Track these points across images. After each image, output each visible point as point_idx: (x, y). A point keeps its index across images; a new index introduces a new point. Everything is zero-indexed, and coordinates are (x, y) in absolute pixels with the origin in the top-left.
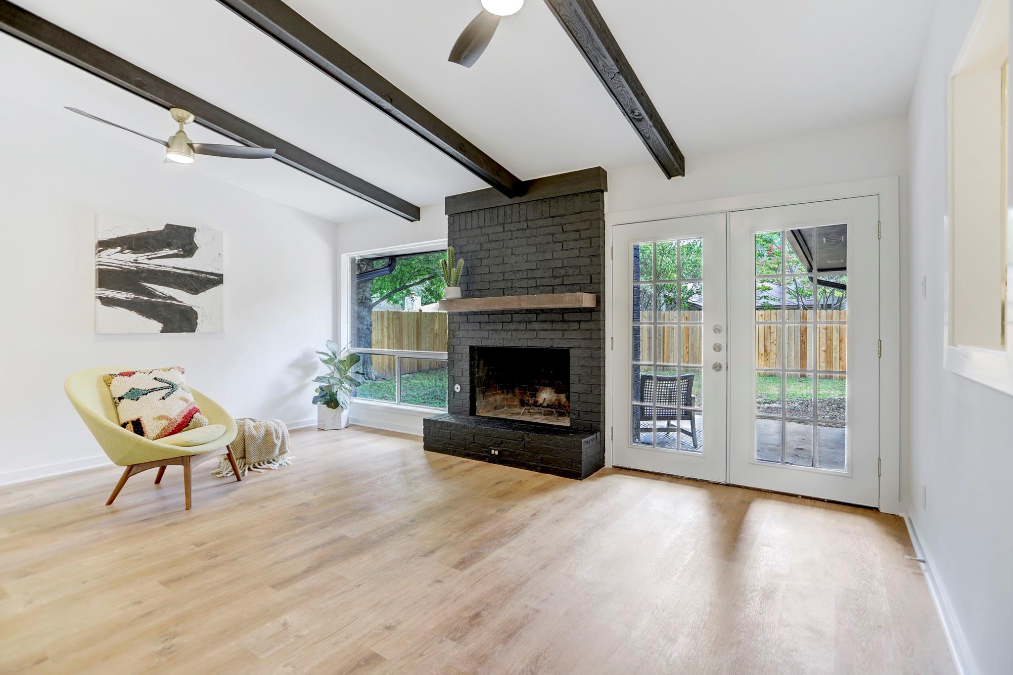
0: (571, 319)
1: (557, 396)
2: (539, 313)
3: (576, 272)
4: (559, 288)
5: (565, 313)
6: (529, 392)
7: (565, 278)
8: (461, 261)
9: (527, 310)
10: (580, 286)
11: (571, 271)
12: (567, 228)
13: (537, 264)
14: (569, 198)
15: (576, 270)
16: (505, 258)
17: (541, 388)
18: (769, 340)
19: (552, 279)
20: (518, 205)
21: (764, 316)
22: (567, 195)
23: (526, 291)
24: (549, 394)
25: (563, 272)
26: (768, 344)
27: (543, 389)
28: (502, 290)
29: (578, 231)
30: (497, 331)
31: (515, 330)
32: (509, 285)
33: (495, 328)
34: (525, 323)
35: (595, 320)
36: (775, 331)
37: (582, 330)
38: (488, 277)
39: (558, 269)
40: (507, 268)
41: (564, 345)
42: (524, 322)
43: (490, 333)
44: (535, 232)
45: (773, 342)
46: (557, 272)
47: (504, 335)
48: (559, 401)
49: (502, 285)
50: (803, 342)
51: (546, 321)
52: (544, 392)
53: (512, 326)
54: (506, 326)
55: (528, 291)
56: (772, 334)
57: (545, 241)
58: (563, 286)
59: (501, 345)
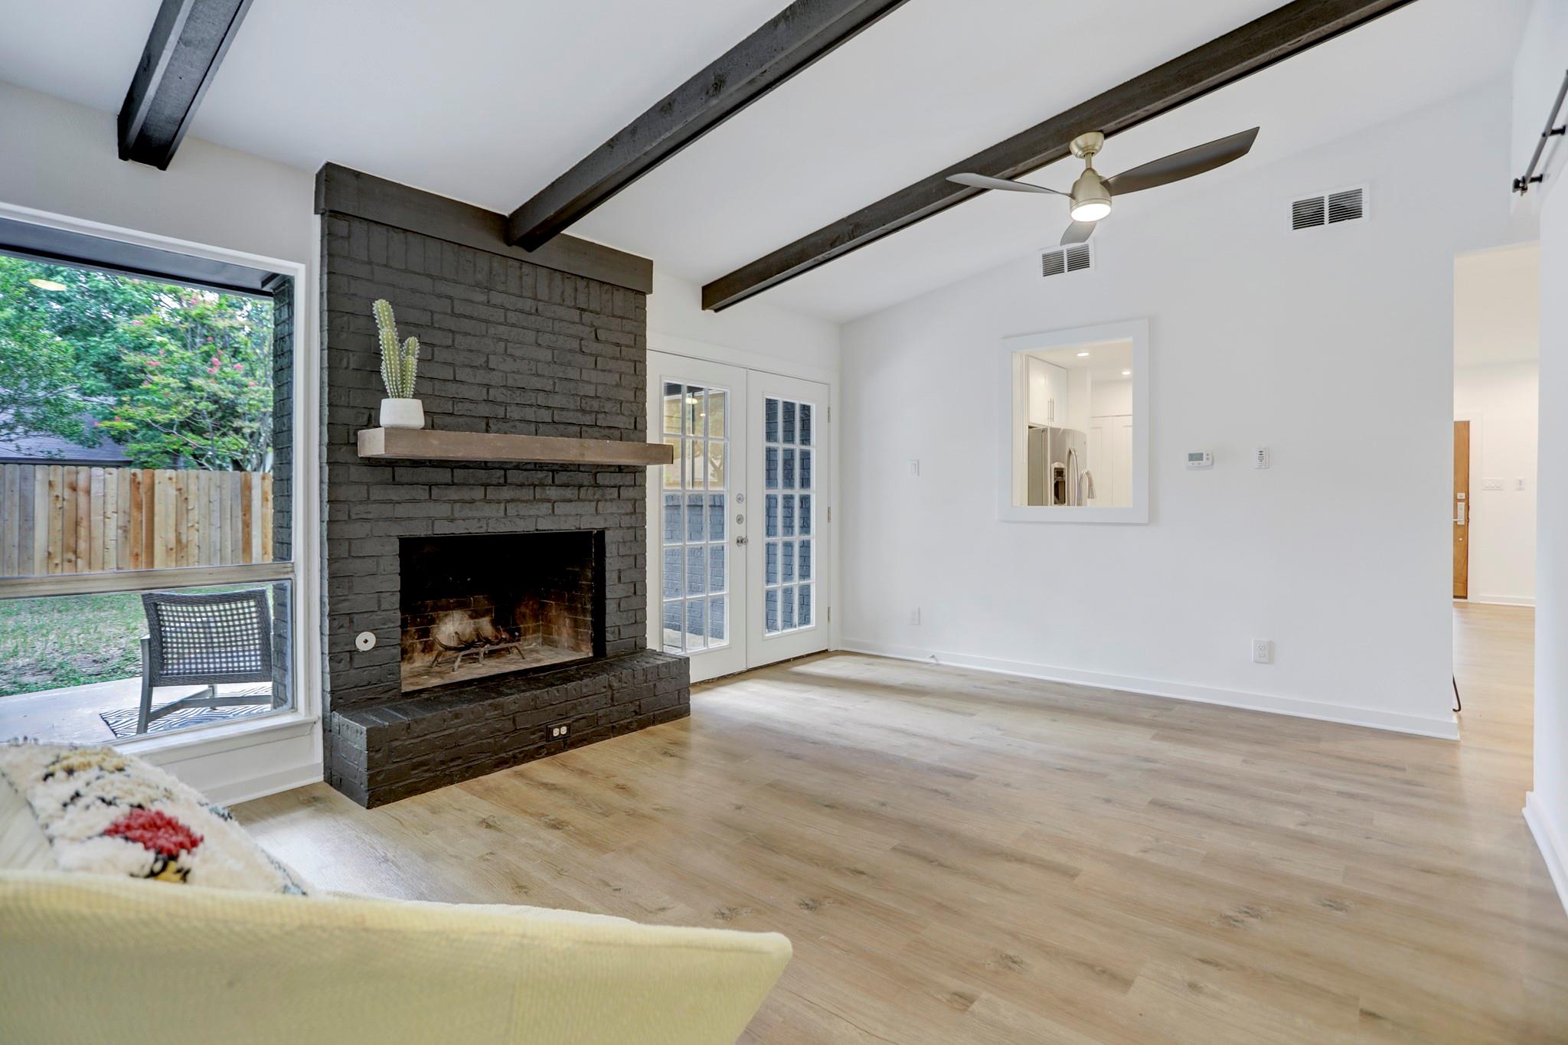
0: (607, 483)
1: (475, 623)
2: (558, 471)
3: (615, 408)
4: (590, 430)
5: (599, 472)
6: (413, 629)
7: (600, 416)
8: (412, 341)
9: (535, 464)
10: (621, 433)
11: (608, 406)
12: (602, 335)
13: (554, 384)
14: (606, 287)
15: (615, 406)
16: (490, 356)
17: (442, 613)
18: (184, 522)
19: (579, 414)
20: (517, 264)
21: (174, 480)
22: (604, 283)
23: (533, 427)
24: (458, 623)
25: (595, 405)
26: (183, 529)
27: (446, 615)
28: (485, 420)
29: (618, 345)
30: (473, 502)
31: (512, 501)
32: (501, 413)
33: (467, 497)
34: (532, 487)
35: (640, 486)
36: (196, 506)
37: (624, 500)
38: (452, 389)
39: (588, 399)
40: (495, 378)
41: (595, 524)
42: (529, 485)
43: (457, 506)
44: (551, 325)
45: (192, 526)
46: (586, 403)
47: (489, 511)
48: (477, 631)
49: (484, 410)
50: (247, 525)
51: (567, 486)
52: (446, 621)
53: (506, 493)
54: (492, 493)
55: (537, 428)
56: (191, 513)
57: (569, 347)
58: (597, 429)
59: (483, 530)
